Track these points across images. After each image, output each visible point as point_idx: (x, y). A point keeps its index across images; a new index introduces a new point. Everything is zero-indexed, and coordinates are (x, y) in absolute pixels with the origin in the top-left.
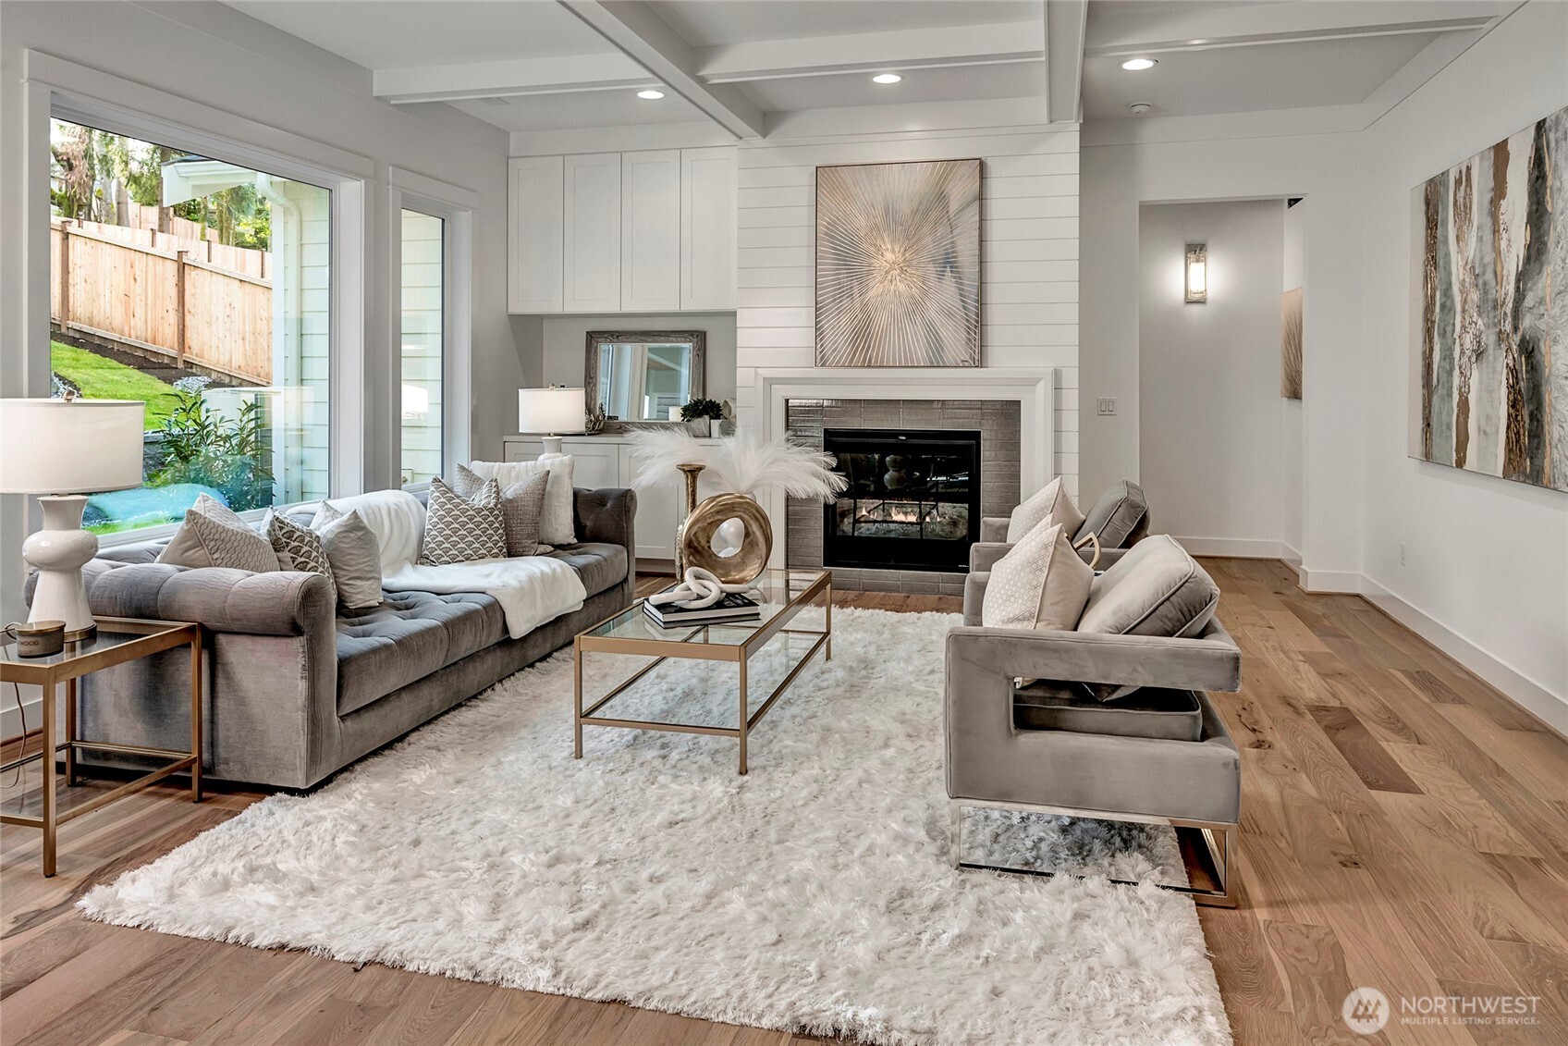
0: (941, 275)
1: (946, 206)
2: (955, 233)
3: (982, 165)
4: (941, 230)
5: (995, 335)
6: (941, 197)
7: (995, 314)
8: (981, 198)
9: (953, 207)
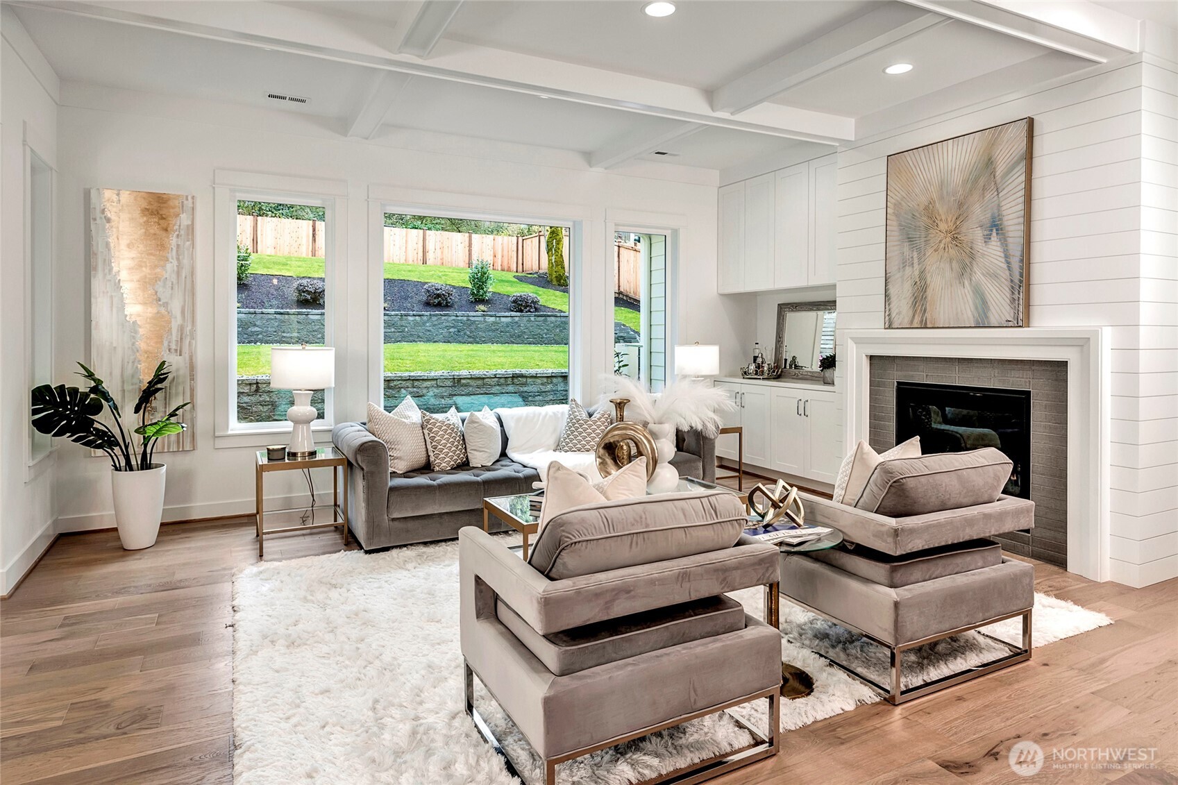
0: (987, 238)
1: (993, 173)
2: (1001, 195)
3: (1031, 122)
4: (988, 196)
5: (1040, 293)
6: (989, 164)
7: (1039, 273)
8: (1029, 156)
9: (999, 173)
